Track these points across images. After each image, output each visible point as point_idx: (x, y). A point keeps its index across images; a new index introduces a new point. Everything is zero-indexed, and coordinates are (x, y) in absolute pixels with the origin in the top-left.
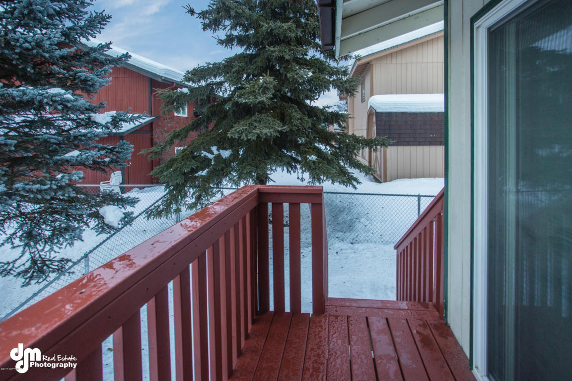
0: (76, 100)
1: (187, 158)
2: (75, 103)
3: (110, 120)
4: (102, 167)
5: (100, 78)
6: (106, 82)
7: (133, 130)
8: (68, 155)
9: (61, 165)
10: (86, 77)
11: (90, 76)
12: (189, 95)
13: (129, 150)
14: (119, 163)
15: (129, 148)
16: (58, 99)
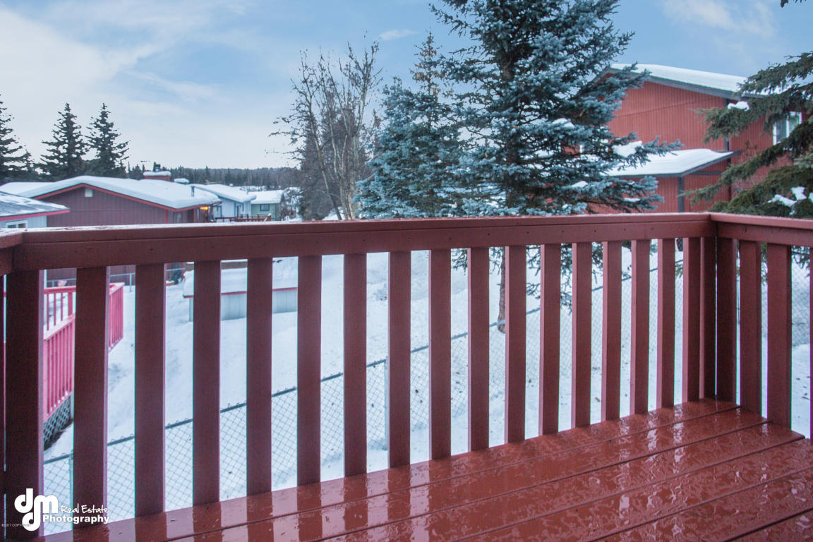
0: (578, 129)
1: (744, 203)
2: (575, 132)
3: (634, 152)
4: (626, 207)
5: (609, 104)
6: (615, 108)
7: (695, 170)
8: (575, 186)
9: (570, 197)
10: (592, 104)
11: (596, 102)
12: (749, 111)
13: (652, 186)
14: (646, 205)
15: (651, 184)
16: (558, 128)
